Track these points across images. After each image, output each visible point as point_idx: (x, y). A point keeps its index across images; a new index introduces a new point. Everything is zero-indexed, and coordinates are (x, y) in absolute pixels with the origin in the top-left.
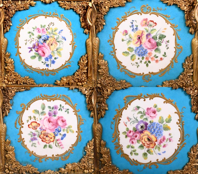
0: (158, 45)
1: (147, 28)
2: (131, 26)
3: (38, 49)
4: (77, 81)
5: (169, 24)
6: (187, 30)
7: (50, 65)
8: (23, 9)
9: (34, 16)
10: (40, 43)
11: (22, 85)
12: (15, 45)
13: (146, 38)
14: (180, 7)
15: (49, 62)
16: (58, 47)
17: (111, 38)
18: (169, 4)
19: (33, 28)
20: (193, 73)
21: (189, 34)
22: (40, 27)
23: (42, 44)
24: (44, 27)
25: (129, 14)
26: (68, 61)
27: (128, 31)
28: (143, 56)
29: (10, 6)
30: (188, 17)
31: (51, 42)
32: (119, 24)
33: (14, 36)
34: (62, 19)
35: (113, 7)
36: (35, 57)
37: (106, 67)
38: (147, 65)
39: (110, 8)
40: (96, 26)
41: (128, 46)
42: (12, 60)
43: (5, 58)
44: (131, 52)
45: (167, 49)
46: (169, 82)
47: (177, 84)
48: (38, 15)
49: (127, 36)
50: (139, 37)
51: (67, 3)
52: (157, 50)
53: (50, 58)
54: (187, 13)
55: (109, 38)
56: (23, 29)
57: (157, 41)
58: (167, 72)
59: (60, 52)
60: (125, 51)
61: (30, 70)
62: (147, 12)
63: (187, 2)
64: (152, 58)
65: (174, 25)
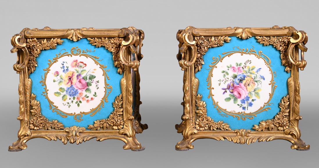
0: (88, 85)
1: (77, 69)
2: (62, 67)
3: (233, 90)
4: (278, 125)
5: (98, 65)
6: (116, 71)
7: (246, 108)
8: (217, 46)
9: (228, 54)
10: (235, 83)
11: (215, 131)
12: (208, 86)
13: (76, 78)
14: (107, 49)
15: (245, 105)
16: (255, 87)
17: (43, 79)
18: (97, 46)
19: (227, 66)
20: (123, 112)
21: (118, 74)
22: (235, 66)
23: (238, 84)
24: (240, 65)
25: (60, 56)
26: (267, 103)
27: (59, 72)
28: (74, 96)
29: (203, 42)
30: (115, 58)
31: (248, 82)
32: (50, 65)
33: (206, 76)
34: (260, 57)
35: (44, 49)
36: (229, 99)
37: (38, 107)
38: (78, 105)
39: (41, 51)
40: (28, 68)
41: (59, 86)
42: (204, 103)
43: (196, 101)
44: (63, 92)
45: (97, 89)
46: (100, 121)
47: (108, 123)
48: (233, 52)
49: (59, 77)
50: (69, 78)
51: (266, 38)
52: (88, 90)
53: (246, 100)
54: (114, 54)
55: (41, 79)
56: (216, 68)
57: (88, 81)
58: (98, 112)
59: (258, 93)
60: (56, 92)
61: (224, 114)
62: (77, 53)
63: (114, 44)
64: (83, 98)
65: (103, 66)
